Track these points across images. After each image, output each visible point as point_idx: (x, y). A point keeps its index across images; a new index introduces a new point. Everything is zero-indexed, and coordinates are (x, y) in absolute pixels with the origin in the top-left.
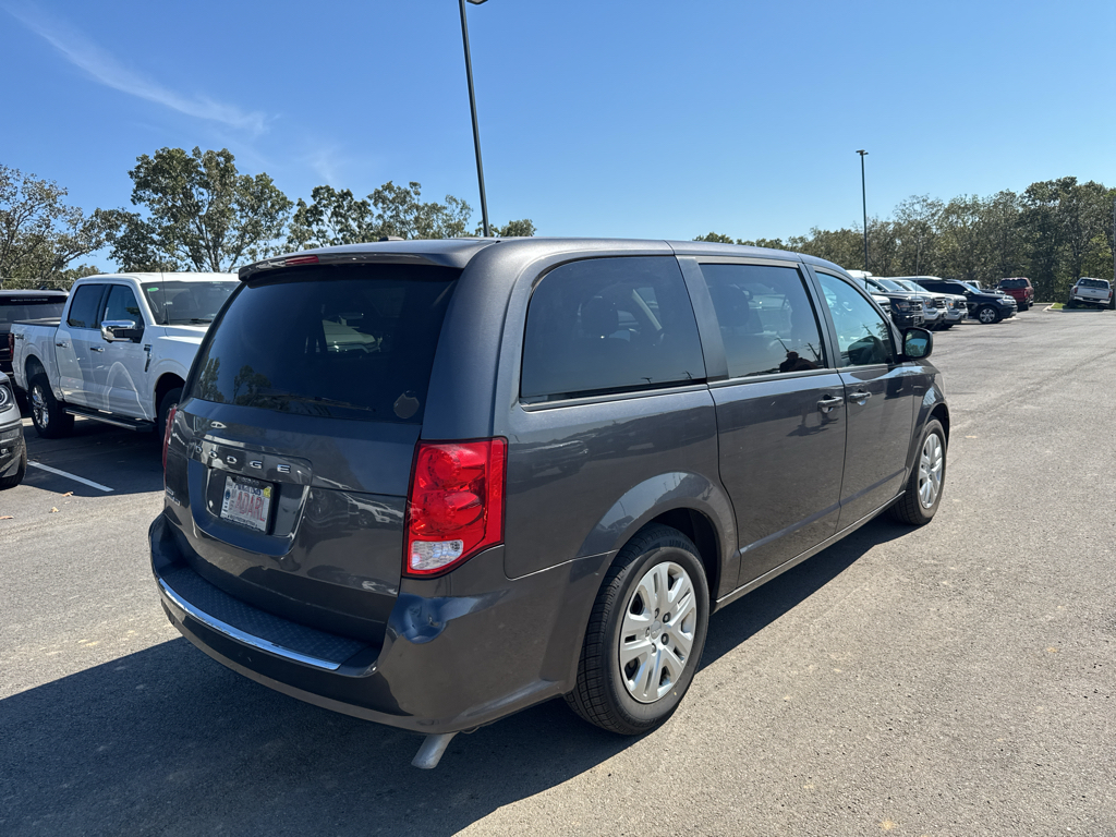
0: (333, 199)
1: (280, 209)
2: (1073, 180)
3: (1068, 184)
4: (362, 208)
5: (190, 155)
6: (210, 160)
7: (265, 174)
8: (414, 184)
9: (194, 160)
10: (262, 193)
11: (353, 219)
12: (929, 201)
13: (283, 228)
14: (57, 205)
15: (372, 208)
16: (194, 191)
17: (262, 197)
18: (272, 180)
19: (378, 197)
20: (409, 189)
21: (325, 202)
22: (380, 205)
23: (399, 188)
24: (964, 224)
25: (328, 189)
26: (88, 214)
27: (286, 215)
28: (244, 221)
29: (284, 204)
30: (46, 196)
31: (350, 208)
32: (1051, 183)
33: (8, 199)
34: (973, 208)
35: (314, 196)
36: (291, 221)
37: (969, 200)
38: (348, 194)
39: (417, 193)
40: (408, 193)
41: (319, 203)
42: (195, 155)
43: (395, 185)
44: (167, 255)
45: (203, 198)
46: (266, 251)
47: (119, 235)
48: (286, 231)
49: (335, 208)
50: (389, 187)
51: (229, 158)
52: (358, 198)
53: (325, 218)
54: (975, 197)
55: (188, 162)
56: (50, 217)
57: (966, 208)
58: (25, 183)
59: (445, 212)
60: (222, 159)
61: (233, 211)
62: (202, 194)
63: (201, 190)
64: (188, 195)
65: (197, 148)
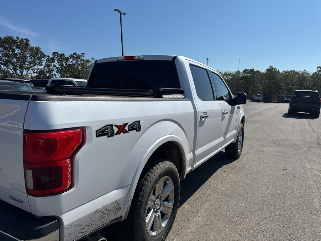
0: (59, 56)
1: (43, 58)
2: (254, 69)
3: (253, 70)
4: (67, 59)
5: (15, 39)
6: (22, 41)
7: (38, 47)
8: (83, 54)
9: (17, 40)
10: (37, 52)
11: (64, 62)
12: (220, 72)
13: (43, 63)
15: (70, 59)
16: (16, 50)
17: (37, 53)
18: (40, 49)
19: (71, 56)
20: (81, 55)
21: (56, 57)
22: (72, 59)
23: (78, 54)
24: (228, 78)
25: (57, 53)
27: (44, 59)
28: (31, 60)
29: (44, 56)
31: (64, 59)
32: (249, 70)
34: (230, 74)
35: (53, 55)
36: (46, 61)
37: (229, 72)
38: (63, 55)
39: (83, 56)
40: (81, 56)
41: (54, 57)
42: (17, 39)
43: (77, 53)
44: (7, 68)
45: (19, 52)
46: (38, 69)
48: (44, 64)
49: (59, 58)
50: (75, 54)
51: (28, 41)
52: (66, 56)
53: (56, 61)
54: (230, 72)
55: (15, 41)
57: (229, 74)
59: (91, 62)
60: (25, 41)
61: (28, 57)
62: (19, 51)
63: (18, 49)
64: (14, 51)
65: (18, 37)
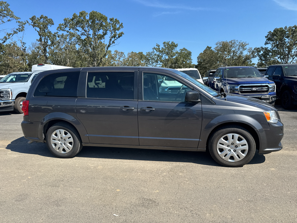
14: (245, 48)
26: (253, 49)
30: (243, 46)
33: (235, 47)
47: (260, 54)
56: (243, 51)
58: (239, 43)
